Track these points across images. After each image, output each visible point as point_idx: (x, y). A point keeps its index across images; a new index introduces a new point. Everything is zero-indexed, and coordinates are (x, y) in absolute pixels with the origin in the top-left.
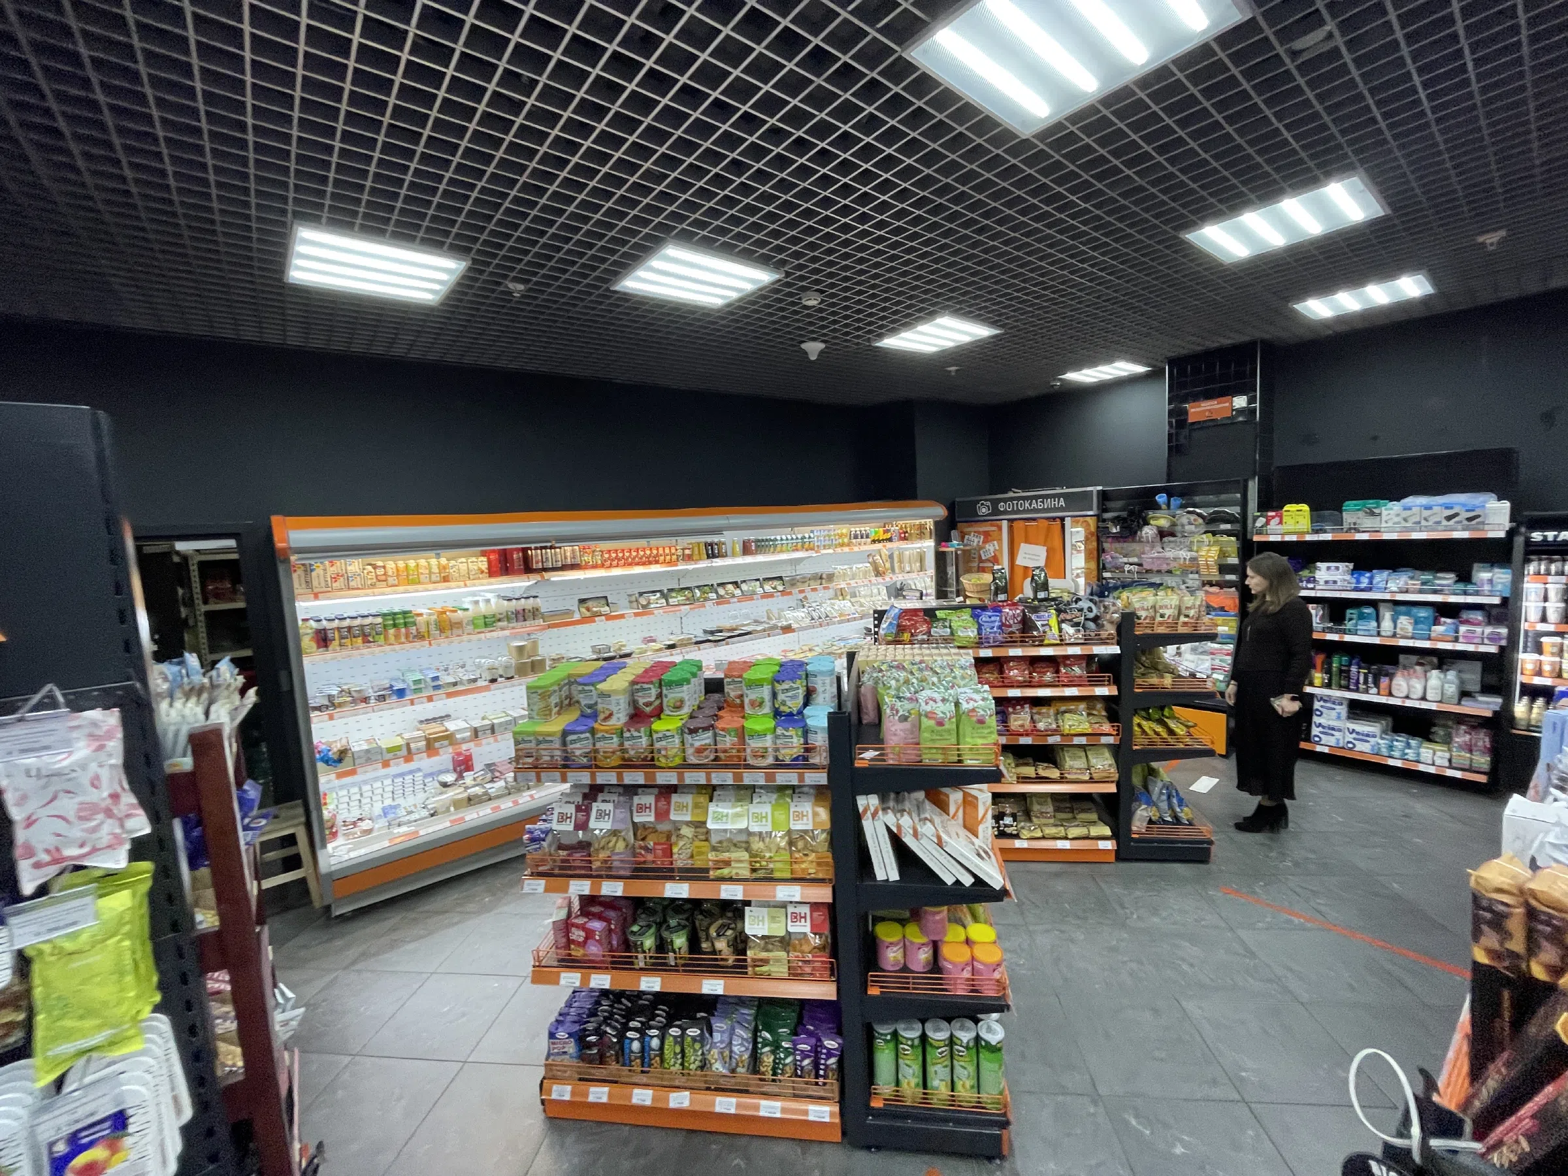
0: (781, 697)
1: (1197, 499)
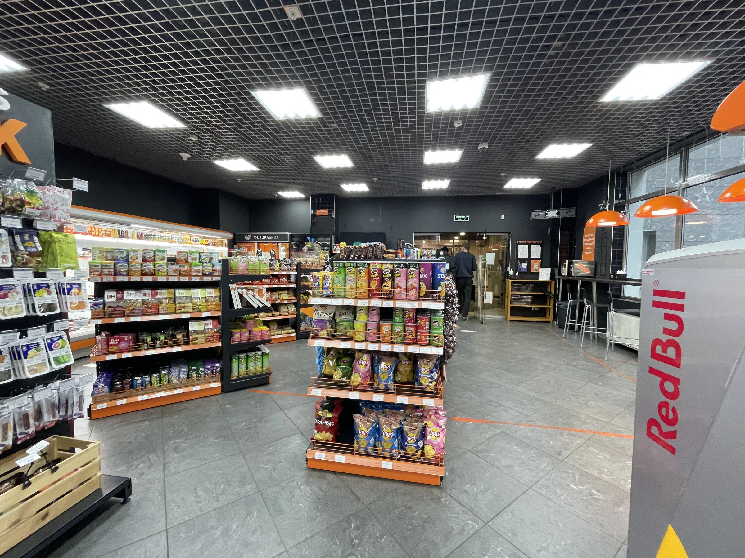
0: (202, 257)
1: (319, 239)
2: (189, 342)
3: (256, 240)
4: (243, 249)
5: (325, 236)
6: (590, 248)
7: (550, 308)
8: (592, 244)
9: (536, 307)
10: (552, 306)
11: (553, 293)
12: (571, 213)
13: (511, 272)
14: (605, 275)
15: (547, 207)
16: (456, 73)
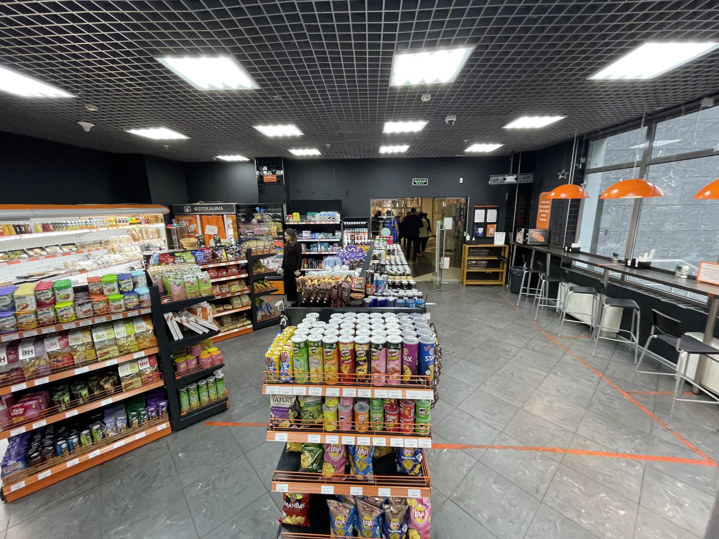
1: (269, 209)
2: (122, 389)
3: (197, 211)
4: (183, 222)
5: (276, 206)
6: (545, 216)
7: (502, 272)
8: (547, 211)
9: (490, 271)
10: (505, 270)
11: (507, 257)
12: (528, 179)
13: (468, 238)
14: (557, 245)
15: (506, 172)
16: (432, 45)
